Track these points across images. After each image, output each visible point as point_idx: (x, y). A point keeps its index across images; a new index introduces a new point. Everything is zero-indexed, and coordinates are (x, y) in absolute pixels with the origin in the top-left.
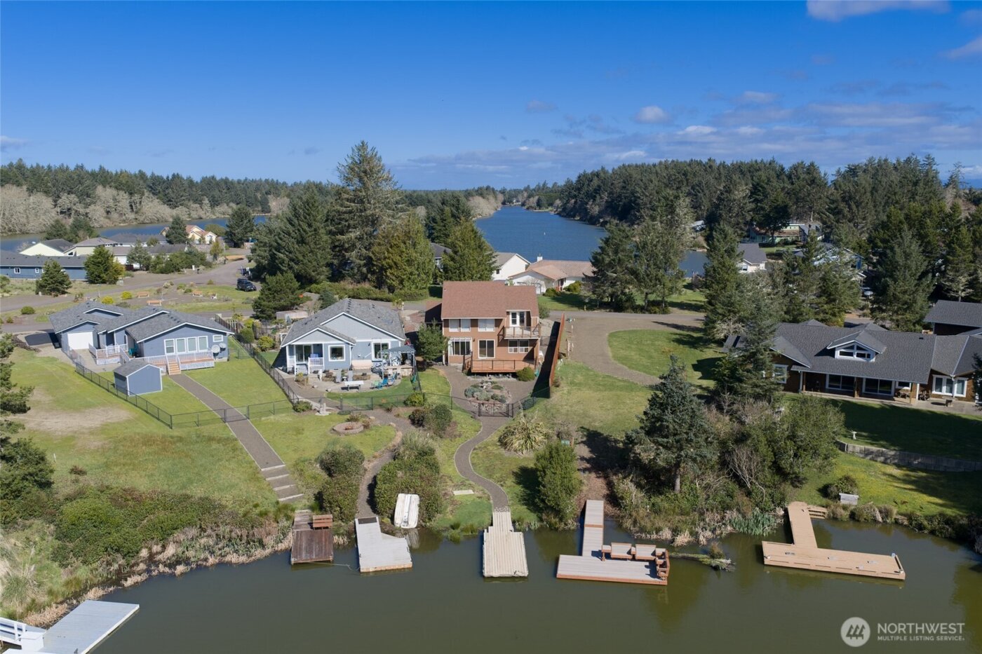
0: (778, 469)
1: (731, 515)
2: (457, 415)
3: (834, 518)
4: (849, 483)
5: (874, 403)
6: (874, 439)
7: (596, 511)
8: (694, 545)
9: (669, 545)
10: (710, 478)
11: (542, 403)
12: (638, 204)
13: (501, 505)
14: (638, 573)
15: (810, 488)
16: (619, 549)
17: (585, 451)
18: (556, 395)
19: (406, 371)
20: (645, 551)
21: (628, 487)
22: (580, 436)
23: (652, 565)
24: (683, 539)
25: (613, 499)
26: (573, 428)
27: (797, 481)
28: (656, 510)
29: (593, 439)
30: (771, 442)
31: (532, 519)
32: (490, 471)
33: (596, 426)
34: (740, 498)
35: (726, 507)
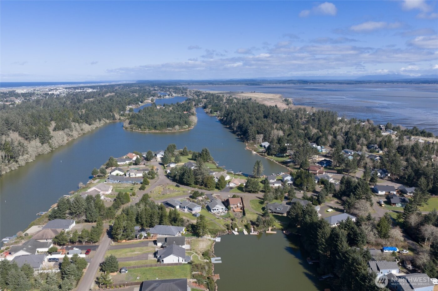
0: (268, 224)
1: (264, 229)
2: (236, 219)
3: (273, 229)
4: (275, 225)
5: (281, 215)
6: (278, 220)
7: (252, 229)
8: (261, 232)
9: (259, 231)
10: (262, 225)
11: (245, 217)
12: (249, 135)
13: (244, 229)
14: (256, 234)
15: (271, 226)
16: (255, 232)
17: (250, 223)
18: (246, 215)
19: (227, 212)
20: (257, 232)
21: (255, 227)
22: (250, 221)
23: (257, 233)
24: (260, 231)
25: (254, 228)
26: (249, 220)
27: (270, 225)
28: (258, 229)
29: (251, 221)
30: (268, 222)
31: (247, 230)
32: (242, 225)
33: (251, 220)
34: (265, 227)
35: (264, 228)
